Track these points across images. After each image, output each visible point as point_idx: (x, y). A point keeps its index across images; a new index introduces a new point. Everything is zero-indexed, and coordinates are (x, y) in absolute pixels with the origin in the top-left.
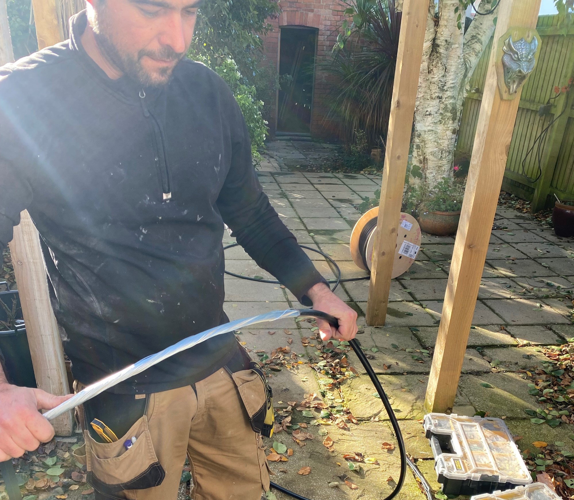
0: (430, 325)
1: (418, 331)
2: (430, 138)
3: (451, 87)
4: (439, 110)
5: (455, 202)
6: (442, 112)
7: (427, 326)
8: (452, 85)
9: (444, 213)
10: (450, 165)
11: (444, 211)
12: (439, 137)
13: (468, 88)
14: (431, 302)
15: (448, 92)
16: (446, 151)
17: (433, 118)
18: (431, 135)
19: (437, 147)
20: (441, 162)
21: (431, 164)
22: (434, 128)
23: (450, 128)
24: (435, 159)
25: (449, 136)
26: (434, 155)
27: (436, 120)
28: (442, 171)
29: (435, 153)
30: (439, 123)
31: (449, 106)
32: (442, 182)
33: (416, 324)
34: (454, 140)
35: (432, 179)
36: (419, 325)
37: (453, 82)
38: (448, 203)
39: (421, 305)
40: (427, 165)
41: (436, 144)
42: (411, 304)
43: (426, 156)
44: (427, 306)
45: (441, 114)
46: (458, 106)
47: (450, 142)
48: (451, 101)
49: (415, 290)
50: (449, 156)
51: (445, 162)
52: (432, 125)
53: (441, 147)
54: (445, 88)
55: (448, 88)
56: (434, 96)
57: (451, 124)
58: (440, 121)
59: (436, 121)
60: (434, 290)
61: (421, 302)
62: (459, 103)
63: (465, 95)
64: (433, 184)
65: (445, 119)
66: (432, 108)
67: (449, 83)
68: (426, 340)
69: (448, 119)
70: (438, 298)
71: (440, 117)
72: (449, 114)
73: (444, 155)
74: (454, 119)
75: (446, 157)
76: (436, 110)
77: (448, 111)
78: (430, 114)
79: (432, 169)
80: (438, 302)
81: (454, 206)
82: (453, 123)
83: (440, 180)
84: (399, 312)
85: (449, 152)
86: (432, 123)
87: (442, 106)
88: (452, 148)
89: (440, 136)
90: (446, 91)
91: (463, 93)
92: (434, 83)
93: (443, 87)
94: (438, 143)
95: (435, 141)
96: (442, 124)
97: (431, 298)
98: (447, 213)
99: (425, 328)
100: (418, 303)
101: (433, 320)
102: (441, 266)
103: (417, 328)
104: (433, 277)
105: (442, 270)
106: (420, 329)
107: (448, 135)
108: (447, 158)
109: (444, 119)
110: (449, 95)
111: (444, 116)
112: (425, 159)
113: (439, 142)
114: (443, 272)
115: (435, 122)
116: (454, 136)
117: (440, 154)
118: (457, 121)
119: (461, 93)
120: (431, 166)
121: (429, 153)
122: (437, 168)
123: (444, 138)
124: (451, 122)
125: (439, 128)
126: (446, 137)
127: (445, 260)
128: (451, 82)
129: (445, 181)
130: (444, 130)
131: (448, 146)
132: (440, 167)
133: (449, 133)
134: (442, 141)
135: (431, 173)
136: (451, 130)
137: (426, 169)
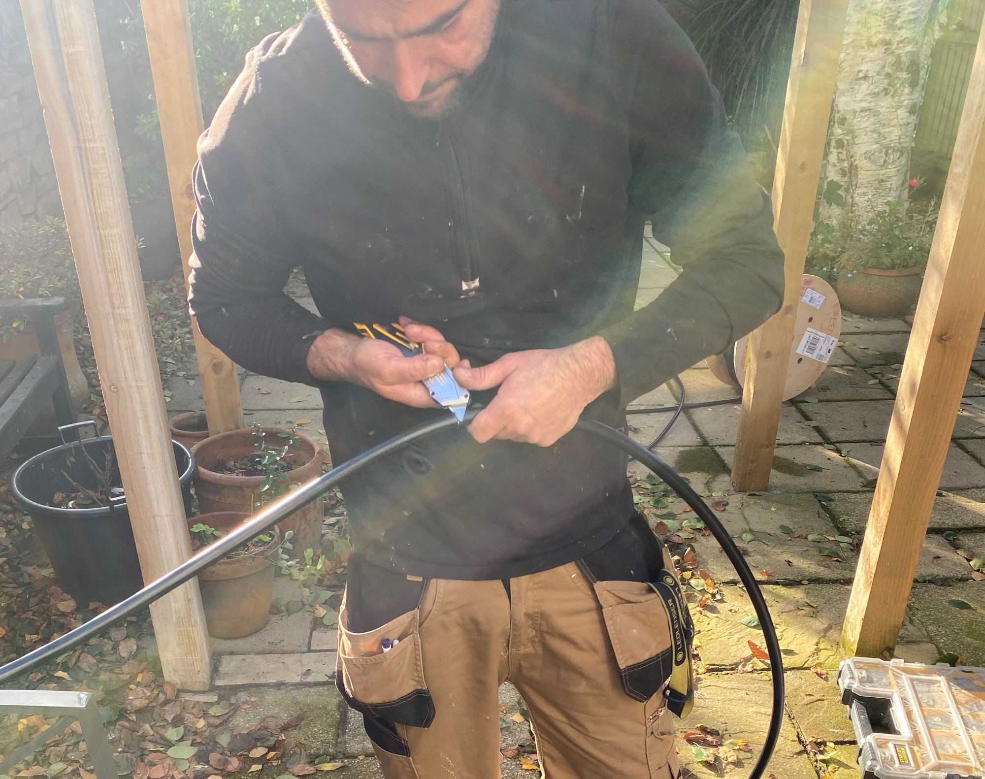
0: (855, 490)
1: (832, 500)
2: (864, 125)
3: (910, 21)
4: (884, 66)
5: (911, 248)
6: (890, 71)
7: (849, 492)
8: (912, 17)
9: (888, 273)
10: (901, 177)
11: (888, 268)
12: (883, 122)
13: (943, 19)
14: (858, 445)
15: (904, 31)
16: (896, 148)
17: (872, 83)
18: (866, 118)
19: (877, 143)
20: (884, 172)
21: (863, 176)
22: (872, 104)
23: (905, 103)
24: (873, 167)
25: (902, 119)
26: (870, 158)
27: (877, 87)
28: (885, 190)
29: (873, 154)
30: (883, 93)
31: (904, 59)
32: (885, 211)
33: (829, 488)
34: (911, 128)
35: (866, 207)
36: (834, 489)
37: (914, 9)
38: (896, 252)
39: (838, 451)
40: (857, 179)
41: (875, 135)
42: (819, 448)
43: (855, 160)
44: (851, 453)
45: (888, 75)
46: (922, 58)
47: (904, 131)
48: (909, 48)
49: (826, 423)
50: (900, 159)
51: (892, 170)
52: (869, 99)
53: (886, 142)
54: (898, 22)
55: (904, 22)
56: (874, 40)
57: (908, 94)
58: (885, 89)
59: (876, 91)
60: (864, 422)
61: (838, 445)
62: (926, 50)
63: (937, 34)
64: (868, 216)
65: (896, 84)
66: (869, 64)
67: (906, 12)
68: (846, 517)
69: (901, 85)
70: (872, 437)
71: (886, 82)
72: (904, 75)
73: (892, 157)
74: (913, 84)
75: (894, 162)
76: (878, 68)
77: (901, 70)
78: (866, 77)
79: (867, 187)
80: (871, 445)
81: (908, 258)
82: (912, 93)
83: (880, 208)
84: (797, 465)
85: (901, 151)
86: (870, 94)
87: (891, 59)
88: (907, 142)
89: (885, 120)
90: (900, 28)
91: (933, 31)
92: (876, 14)
93: (894, 20)
94: (879, 133)
95: (874, 131)
96: (890, 95)
97: (857, 438)
98: (894, 272)
99: (845, 494)
100: (832, 447)
101: (862, 480)
102: (879, 376)
103: (830, 495)
104: (863, 398)
105: (881, 382)
106: (835, 496)
107: (900, 118)
108: (897, 163)
109: (893, 86)
110: (905, 36)
111: (894, 80)
112: (854, 167)
113: (882, 131)
114: (882, 387)
115: (874, 93)
116: (912, 119)
117: (884, 155)
118: (919, 88)
119: (930, 31)
120: (864, 181)
121: (861, 155)
122: (876, 184)
123: (892, 124)
124: (907, 90)
125: (883, 104)
126: (895, 120)
127: (886, 365)
128: (910, 10)
129: (890, 210)
130: (893, 108)
131: (900, 139)
132: (883, 181)
133: (902, 113)
134: (887, 130)
135: (865, 194)
136: (906, 106)
137: (854, 188)
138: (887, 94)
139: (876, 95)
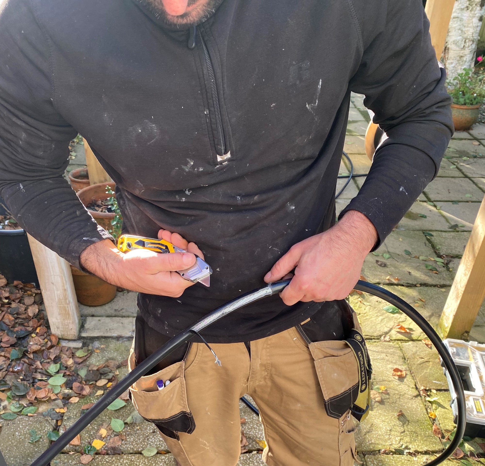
0: (445, 230)
1: (432, 236)
2: (454, 26)
5: (475, 95)
7: (441, 231)
9: (463, 107)
10: (471, 56)
11: (462, 105)
12: (464, 25)
14: (446, 203)
16: (470, 39)
17: (460, 3)
18: (455, 22)
19: (460, 36)
20: (462, 52)
21: (452, 54)
22: (460, 14)
23: (477, 15)
24: (458, 49)
25: (475, 23)
26: (456, 44)
27: (463, 5)
28: (463, 61)
29: (458, 42)
30: (466, 9)
32: (462, 74)
33: (430, 228)
34: (479, 28)
35: (452, 70)
36: (434, 229)
38: (467, 96)
39: (435, 206)
40: (448, 55)
41: (460, 32)
42: (425, 204)
43: (448, 45)
44: (442, 208)
47: (475, 30)
49: (428, 189)
50: (472, 45)
51: (467, 51)
52: (458, 11)
53: (465, 36)
57: (479, 10)
58: (467, 7)
59: (462, 7)
60: (449, 190)
61: (435, 203)
64: (452, 75)
65: (473, 5)
68: (440, 247)
69: (476, 5)
70: (453, 199)
71: (468, 3)
73: (468, 44)
74: (482, 5)
75: (469, 46)
79: (453, 59)
80: (453, 204)
81: (473, 99)
82: (481, 10)
83: (460, 72)
84: (413, 213)
85: (473, 41)
86: (459, 9)
88: (476, 37)
89: (466, 23)
94: (462, 31)
95: (460, 29)
96: (469, 10)
97: (446, 199)
98: (465, 107)
99: (440, 232)
100: (432, 203)
101: (448, 224)
102: (456, 163)
103: (431, 233)
104: (448, 175)
105: (457, 168)
106: (434, 233)
107: (474, 22)
108: (470, 48)
109: (471, 5)
111: (472, 2)
112: (447, 48)
113: (464, 29)
114: (457, 170)
116: (480, 23)
117: (463, 42)
120: (452, 56)
121: (451, 42)
122: (458, 58)
123: (469, 26)
124: (479, 8)
125: (465, 15)
126: (471, 24)
127: (460, 157)
129: (466, 73)
130: (470, 17)
131: (473, 34)
132: (462, 57)
133: (475, 21)
134: (466, 29)
135: (452, 63)
136: (477, 17)
137: (446, 59)
138: (468, 9)
139: (462, 9)
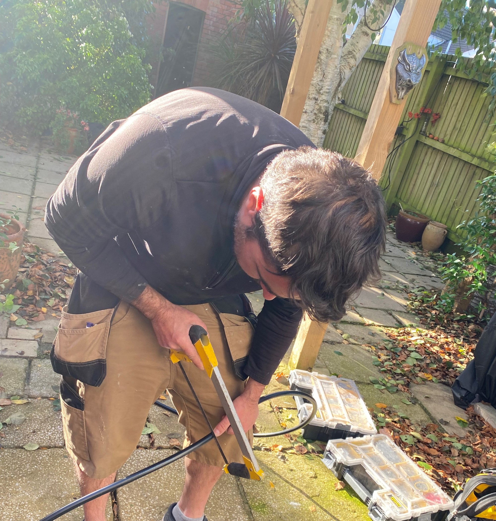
3: (327, 92)
4: (314, 110)
6: (316, 112)
8: (327, 91)
12: (311, 134)
13: (340, 96)
15: (323, 96)
17: (308, 116)
22: (307, 125)
23: (321, 128)
25: (320, 135)
27: (310, 118)
31: (322, 108)
34: (323, 140)
37: (329, 88)
45: (315, 114)
46: (330, 110)
47: (320, 140)
48: (325, 104)
52: (306, 122)
54: (321, 91)
55: (324, 92)
56: (311, 97)
57: (323, 125)
58: (314, 120)
62: (331, 108)
63: (337, 102)
66: (308, 107)
67: (325, 88)
69: (321, 120)
71: (314, 117)
72: (322, 116)
74: (326, 121)
76: (311, 110)
77: (321, 113)
78: (306, 112)
82: (325, 124)
86: (307, 120)
87: (317, 107)
90: (322, 94)
91: (335, 99)
92: (313, 85)
93: (320, 90)
109: (317, 119)
110: (324, 98)
111: (318, 116)
116: (324, 136)
118: (327, 123)
119: (334, 99)
123: (315, 136)
124: (323, 123)
125: (312, 126)
126: (317, 135)
128: (327, 87)
130: (316, 129)
133: (320, 133)
134: (313, 138)
136: (322, 130)
138: (314, 122)
139: (310, 121)
